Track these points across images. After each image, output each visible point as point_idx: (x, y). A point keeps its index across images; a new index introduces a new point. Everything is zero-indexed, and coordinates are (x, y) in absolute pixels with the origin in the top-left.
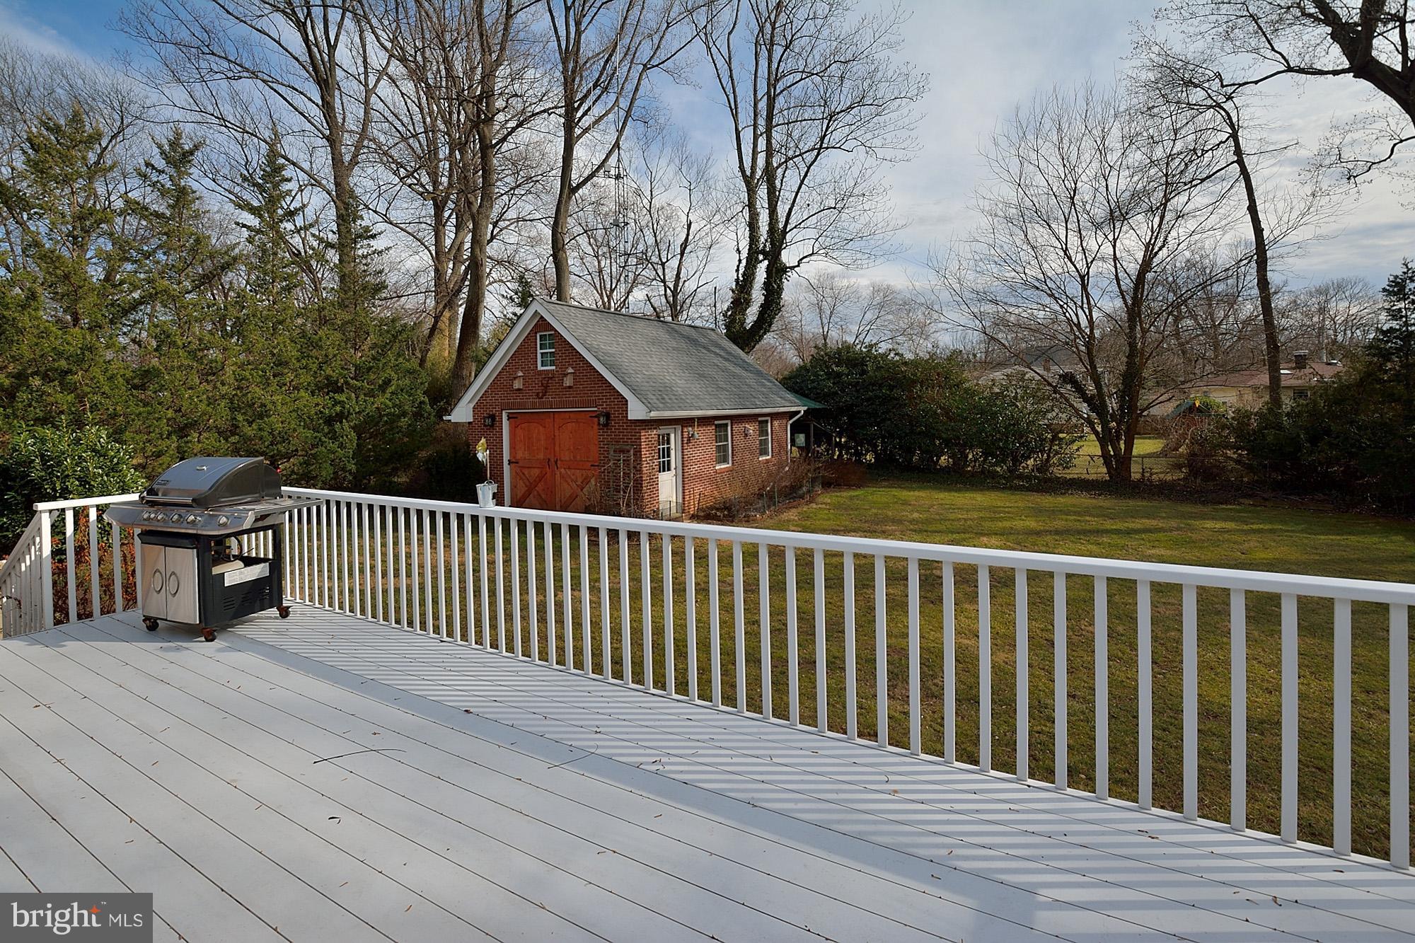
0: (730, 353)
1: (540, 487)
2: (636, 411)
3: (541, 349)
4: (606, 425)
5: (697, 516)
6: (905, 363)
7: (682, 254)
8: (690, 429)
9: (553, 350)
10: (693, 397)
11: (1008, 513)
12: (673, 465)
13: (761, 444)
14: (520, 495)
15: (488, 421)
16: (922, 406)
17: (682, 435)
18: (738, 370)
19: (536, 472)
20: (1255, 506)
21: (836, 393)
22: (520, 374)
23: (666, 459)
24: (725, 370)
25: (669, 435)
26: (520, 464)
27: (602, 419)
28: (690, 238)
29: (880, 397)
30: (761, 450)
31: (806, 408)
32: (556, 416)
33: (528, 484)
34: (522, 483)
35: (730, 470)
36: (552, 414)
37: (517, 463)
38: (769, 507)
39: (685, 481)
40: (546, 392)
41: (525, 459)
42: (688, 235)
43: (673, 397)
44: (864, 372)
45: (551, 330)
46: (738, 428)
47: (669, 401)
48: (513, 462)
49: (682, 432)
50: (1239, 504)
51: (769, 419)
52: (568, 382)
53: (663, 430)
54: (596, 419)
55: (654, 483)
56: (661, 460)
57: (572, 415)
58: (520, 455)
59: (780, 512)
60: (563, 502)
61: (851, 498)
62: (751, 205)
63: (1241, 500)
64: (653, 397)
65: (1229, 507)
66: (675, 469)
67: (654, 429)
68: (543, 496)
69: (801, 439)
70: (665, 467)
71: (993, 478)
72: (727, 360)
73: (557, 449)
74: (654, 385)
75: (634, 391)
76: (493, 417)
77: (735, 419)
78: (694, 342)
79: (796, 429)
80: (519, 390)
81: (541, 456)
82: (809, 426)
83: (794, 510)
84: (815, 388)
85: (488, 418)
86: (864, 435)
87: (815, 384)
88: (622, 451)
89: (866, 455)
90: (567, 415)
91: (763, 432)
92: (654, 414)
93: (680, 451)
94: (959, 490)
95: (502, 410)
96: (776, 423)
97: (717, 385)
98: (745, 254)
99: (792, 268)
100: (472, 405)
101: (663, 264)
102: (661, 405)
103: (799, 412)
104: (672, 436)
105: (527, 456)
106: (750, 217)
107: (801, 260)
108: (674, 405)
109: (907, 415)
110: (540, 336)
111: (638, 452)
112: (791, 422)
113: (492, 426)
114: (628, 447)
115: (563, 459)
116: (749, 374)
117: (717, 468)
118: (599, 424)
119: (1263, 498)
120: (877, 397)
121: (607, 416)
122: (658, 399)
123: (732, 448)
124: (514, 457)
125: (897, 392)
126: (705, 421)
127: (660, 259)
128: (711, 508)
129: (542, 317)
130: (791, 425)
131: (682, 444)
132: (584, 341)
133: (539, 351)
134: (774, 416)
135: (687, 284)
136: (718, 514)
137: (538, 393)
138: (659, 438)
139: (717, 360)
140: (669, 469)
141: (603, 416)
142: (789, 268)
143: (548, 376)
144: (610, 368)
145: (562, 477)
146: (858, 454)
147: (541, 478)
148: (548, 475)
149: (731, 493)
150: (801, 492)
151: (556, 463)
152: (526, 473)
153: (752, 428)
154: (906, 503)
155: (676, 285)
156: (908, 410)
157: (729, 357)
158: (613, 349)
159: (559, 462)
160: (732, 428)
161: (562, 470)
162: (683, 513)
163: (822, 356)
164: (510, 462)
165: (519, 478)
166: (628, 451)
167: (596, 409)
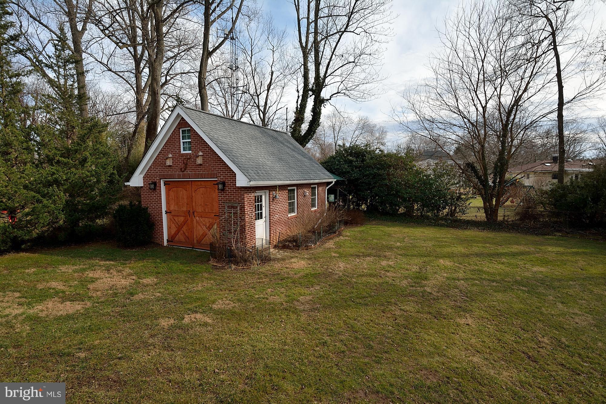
0: (295, 147)
1: (184, 229)
2: (241, 181)
3: (183, 139)
4: (223, 190)
5: (278, 246)
6: (385, 156)
7: (268, 90)
8: (274, 192)
9: (190, 140)
10: (276, 172)
11: (446, 242)
12: (264, 215)
13: (312, 201)
14: (173, 233)
15: (152, 186)
16: (395, 179)
17: (269, 196)
18: (300, 157)
19: (182, 219)
20: (563, 236)
21: (349, 172)
22: (170, 156)
23: (260, 212)
24: (293, 157)
25: (261, 196)
26: (173, 214)
27: (220, 186)
28: (273, 81)
29: (373, 174)
30: (312, 204)
31: (335, 180)
32: (193, 183)
33: (177, 226)
34: (174, 226)
35: (296, 217)
36: (190, 182)
37: (171, 213)
38: (318, 240)
39: (271, 225)
40: (186, 168)
41: (175, 210)
42: (271, 79)
43: (264, 172)
44: (363, 161)
45: (188, 127)
46: (301, 191)
47: (262, 175)
48: (168, 212)
49: (269, 194)
50: (555, 235)
51: (316, 186)
52: (199, 161)
53: (258, 193)
54: (217, 186)
55: (253, 227)
56: (257, 212)
57: (202, 183)
58: (172, 208)
59: (324, 243)
60: (198, 238)
61: (360, 232)
62: (305, 65)
63: (555, 233)
64: (252, 172)
65: (550, 237)
66: (265, 217)
67: (253, 192)
68: (186, 234)
69: (332, 197)
70: (259, 216)
71: (428, 220)
72: (294, 151)
73: (194, 204)
74: (252, 164)
75: (239, 167)
76: (155, 184)
77: (299, 186)
78: (276, 139)
79: (330, 192)
80: (170, 166)
81: (185, 209)
82: (336, 190)
83: (331, 241)
84: (338, 169)
85: (152, 184)
86: (363, 195)
87: (338, 167)
88: (233, 207)
89: (361, 206)
90: (199, 183)
91: (313, 194)
92: (253, 183)
93: (268, 206)
94: (413, 227)
95: (160, 179)
96: (320, 189)
97: (289, 165)
98: (301, 93)
99: (327, 100)
100: (142, 176)
101: (258, 96)
102: (257, 177)
103: (332, 182)
104: (263, 197)
105: (176, 208)
106: (304, 71)
107: (332, 95)
108: (265, 177)
109: (386, 185)
110: (182, 131)
111: (242, 208)
112: (328, 188)
113: (155, 189)
114: (236, 205)
115: (197, 211)
116: (306, 160)
117: (289, 216)
118: (218, 189)
119: (566, 232)
120: (371, 174)
121: (224, 184)
122: (255, 173)
123: (297, 203)
124: (169, 209)
125: (381, 172)
126: (282, 187)
127: (257, 93)
128: (286, 241)
129: (182, 118)
130: (328, 189)
131: (269, 202)
132: (209, 133)
133: (182, 141)
134: (319, 184)
135: (271, 108)
136: (290, 245)
137: (181, 168)
138: (256, 198)
139: (288, 150)
140: (261, 218)
141: (221, 184)
142: (326, 100)
143: (187, 158)
144: (224, 152)
145: (197, 222)
146: (359, 205)
147: (185, 222)
148: (189, 221)
149: (297, 231)
150: (334, 230)
151: (193, 213)
152: (176, 219)
153: (308, 192)
154: (389, 235)
155: (265, 109)
156: (387, 182)
157: (295, 149)
158: (228, 140)
159: (195, 213)
160: (297, 191)
161: (197, 218)
162: (270, 244)
163: (342, 151)
164: (166, 212)
165: (172, 222)
166: (237, 207)
167: (217, 179)
